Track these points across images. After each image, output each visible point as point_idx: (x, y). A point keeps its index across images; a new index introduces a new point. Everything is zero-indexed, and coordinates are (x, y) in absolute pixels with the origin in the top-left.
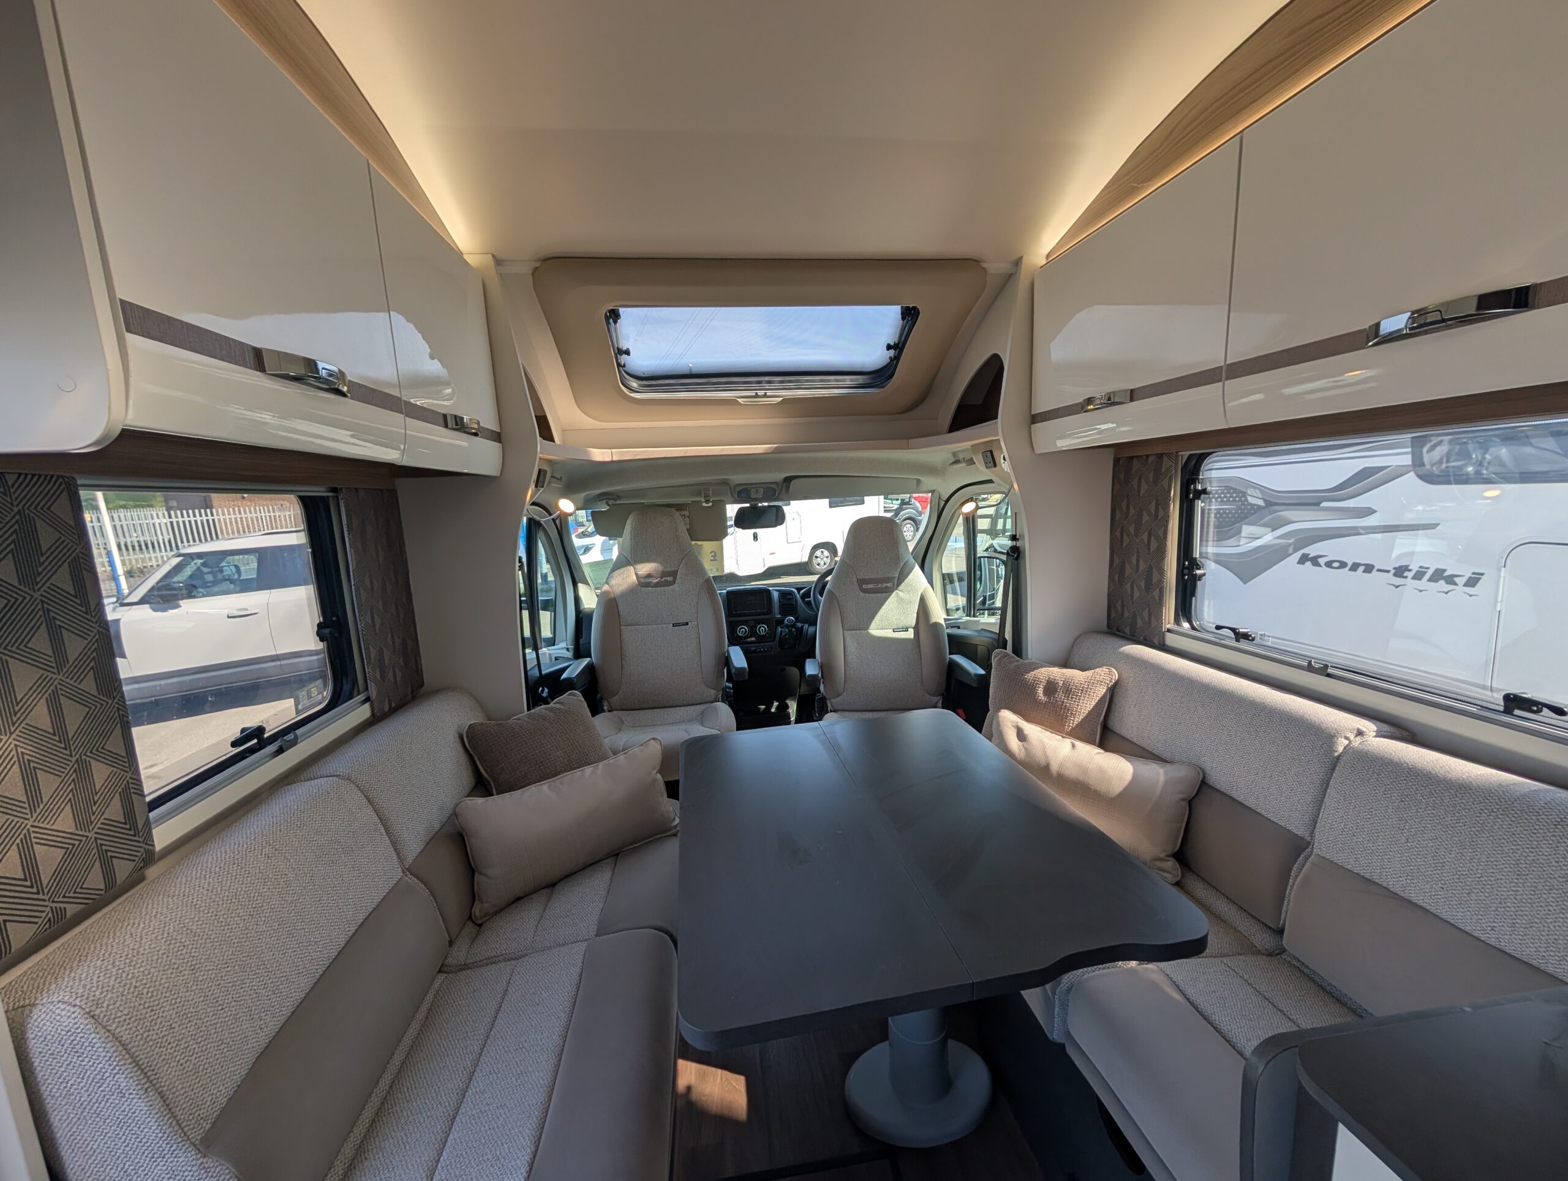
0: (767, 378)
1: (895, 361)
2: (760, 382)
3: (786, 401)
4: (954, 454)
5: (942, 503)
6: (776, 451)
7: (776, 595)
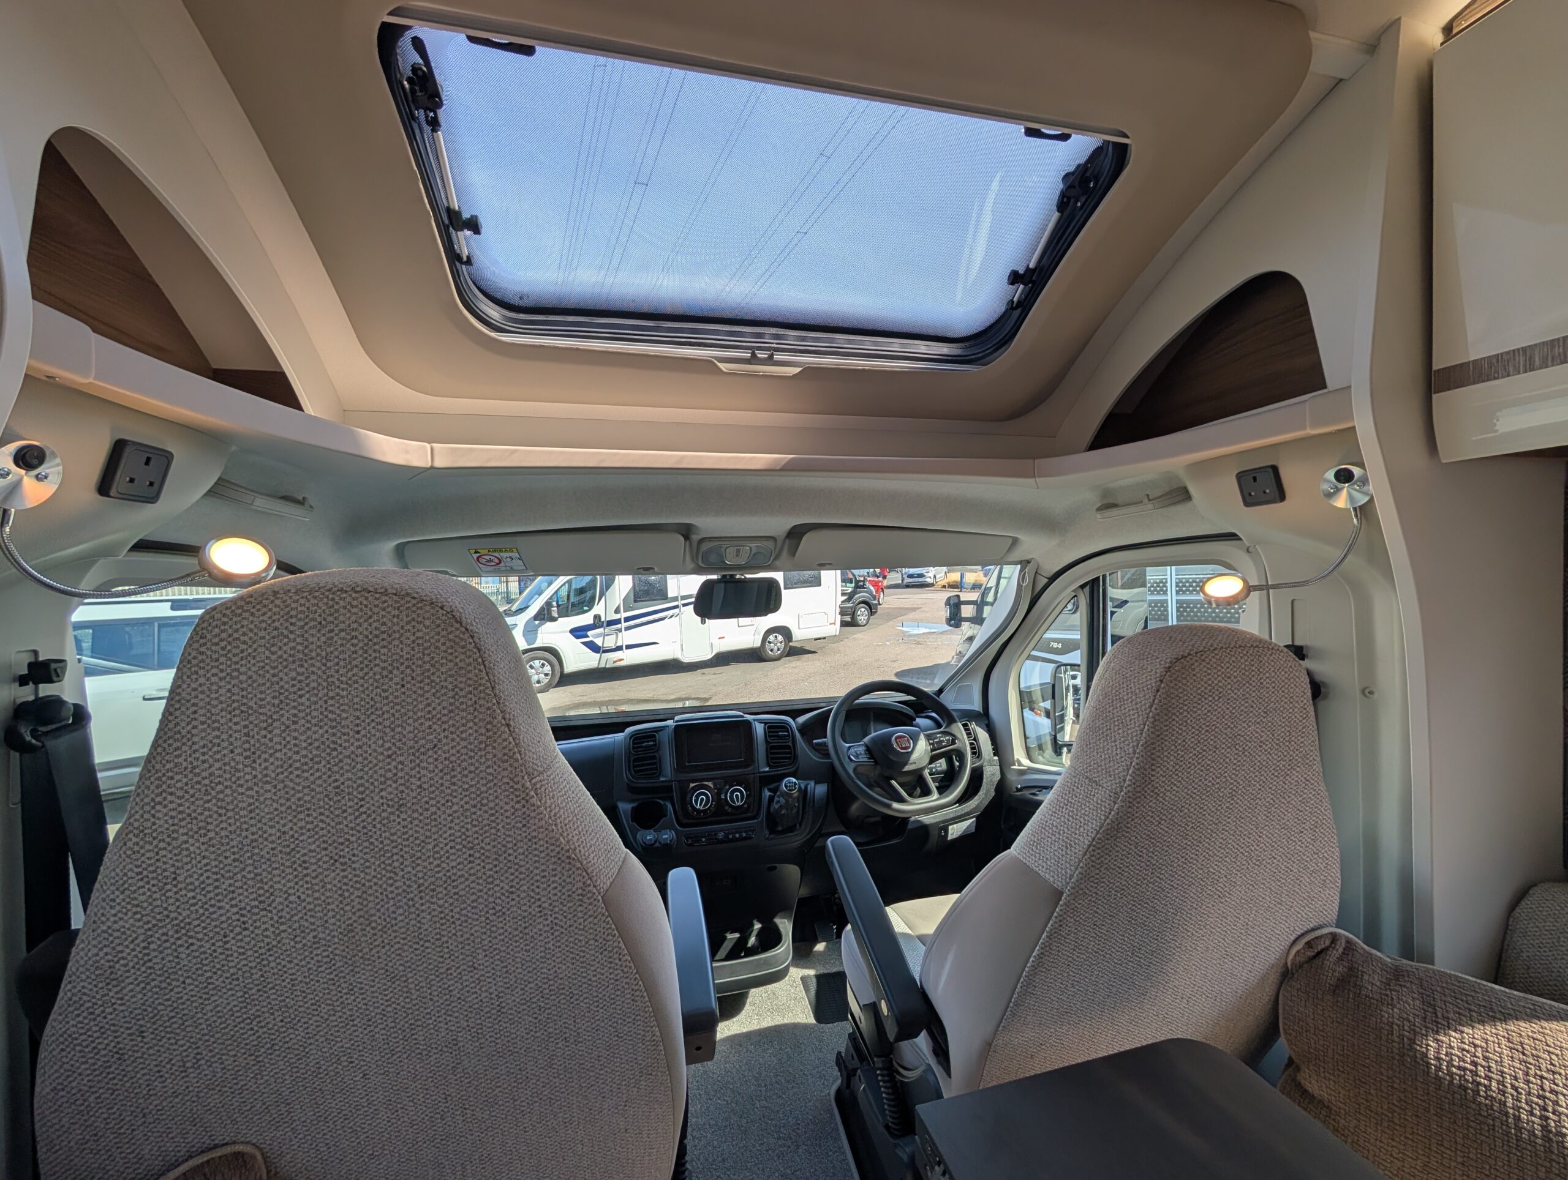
0: (774, 331)
1: (1018, 312)
2: (759, 335)
3: (809, 372)
4: (1106, 493)
5: (1043, 581)
6: (788, 468)
7: (759, 729)
